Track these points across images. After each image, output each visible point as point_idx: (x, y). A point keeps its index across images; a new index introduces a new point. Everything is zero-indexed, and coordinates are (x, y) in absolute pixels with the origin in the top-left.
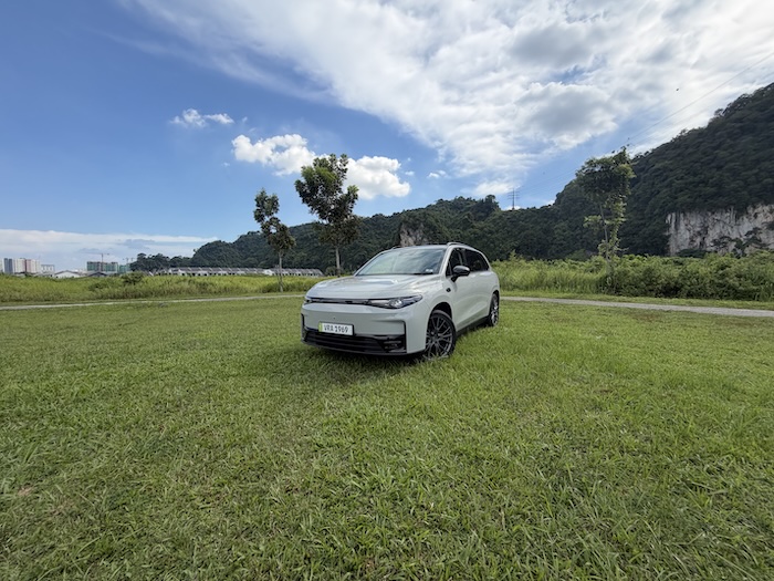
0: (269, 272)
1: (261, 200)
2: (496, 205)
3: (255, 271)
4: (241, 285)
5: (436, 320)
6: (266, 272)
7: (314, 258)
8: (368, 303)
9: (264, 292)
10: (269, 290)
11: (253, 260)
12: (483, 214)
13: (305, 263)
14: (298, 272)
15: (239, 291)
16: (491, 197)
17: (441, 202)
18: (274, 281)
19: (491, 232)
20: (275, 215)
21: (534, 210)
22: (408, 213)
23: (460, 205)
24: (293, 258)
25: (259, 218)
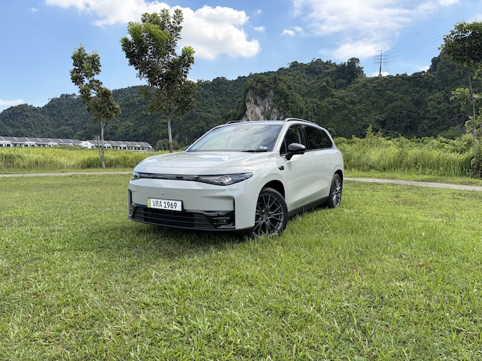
0: (87, 144)
1: (79, 59)
2: (360, 70)
3: (71, 143)
4: (55, 159)
5: (266, 198)
6: (84, 144)
7: (142, 129)
8: (197, 179)
9: (83, 167)
10: (89, 165)
11: (68, 129)
12: (344, 81)
13: (131, 134)
14: (123, 145)
15: (52, 166)
16: (354, 61)
17: (295, 65)
18: (95, 155)
19: (353, 103)
20: (96, 77)
21: (404, 78)
22: (256, 78)
23: (317, 69)
24: (116, 128)
25: (77, 80)
